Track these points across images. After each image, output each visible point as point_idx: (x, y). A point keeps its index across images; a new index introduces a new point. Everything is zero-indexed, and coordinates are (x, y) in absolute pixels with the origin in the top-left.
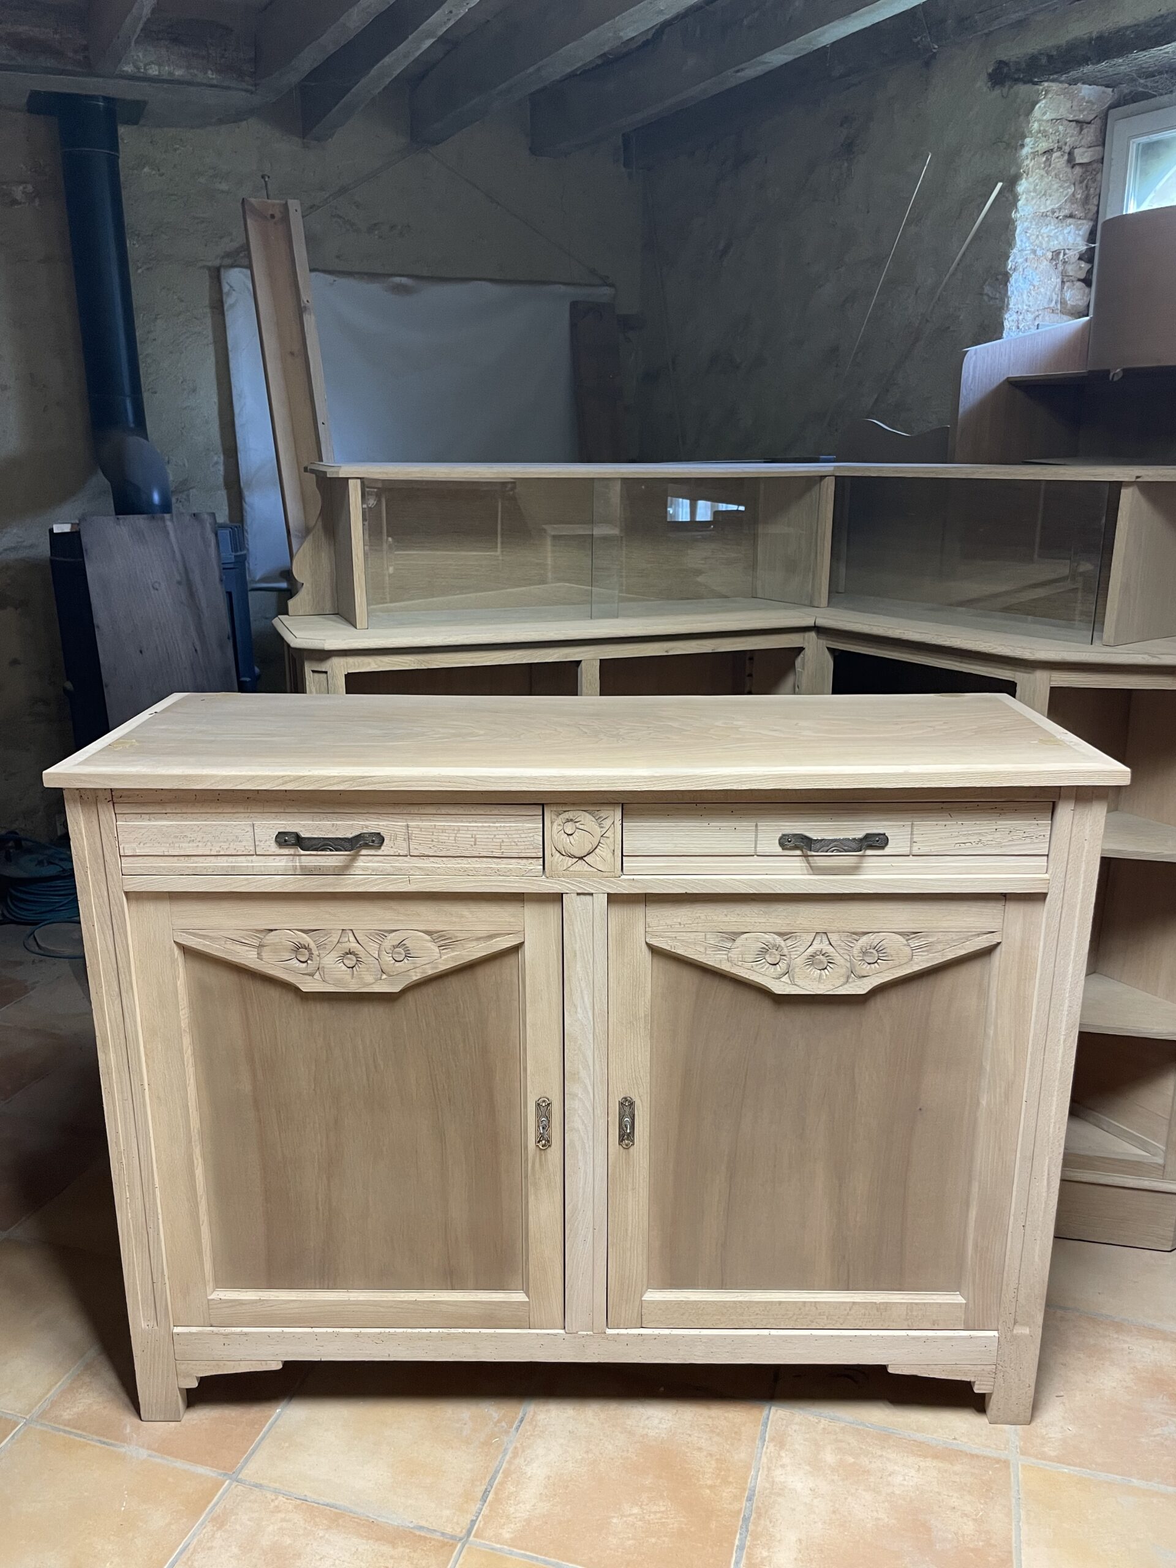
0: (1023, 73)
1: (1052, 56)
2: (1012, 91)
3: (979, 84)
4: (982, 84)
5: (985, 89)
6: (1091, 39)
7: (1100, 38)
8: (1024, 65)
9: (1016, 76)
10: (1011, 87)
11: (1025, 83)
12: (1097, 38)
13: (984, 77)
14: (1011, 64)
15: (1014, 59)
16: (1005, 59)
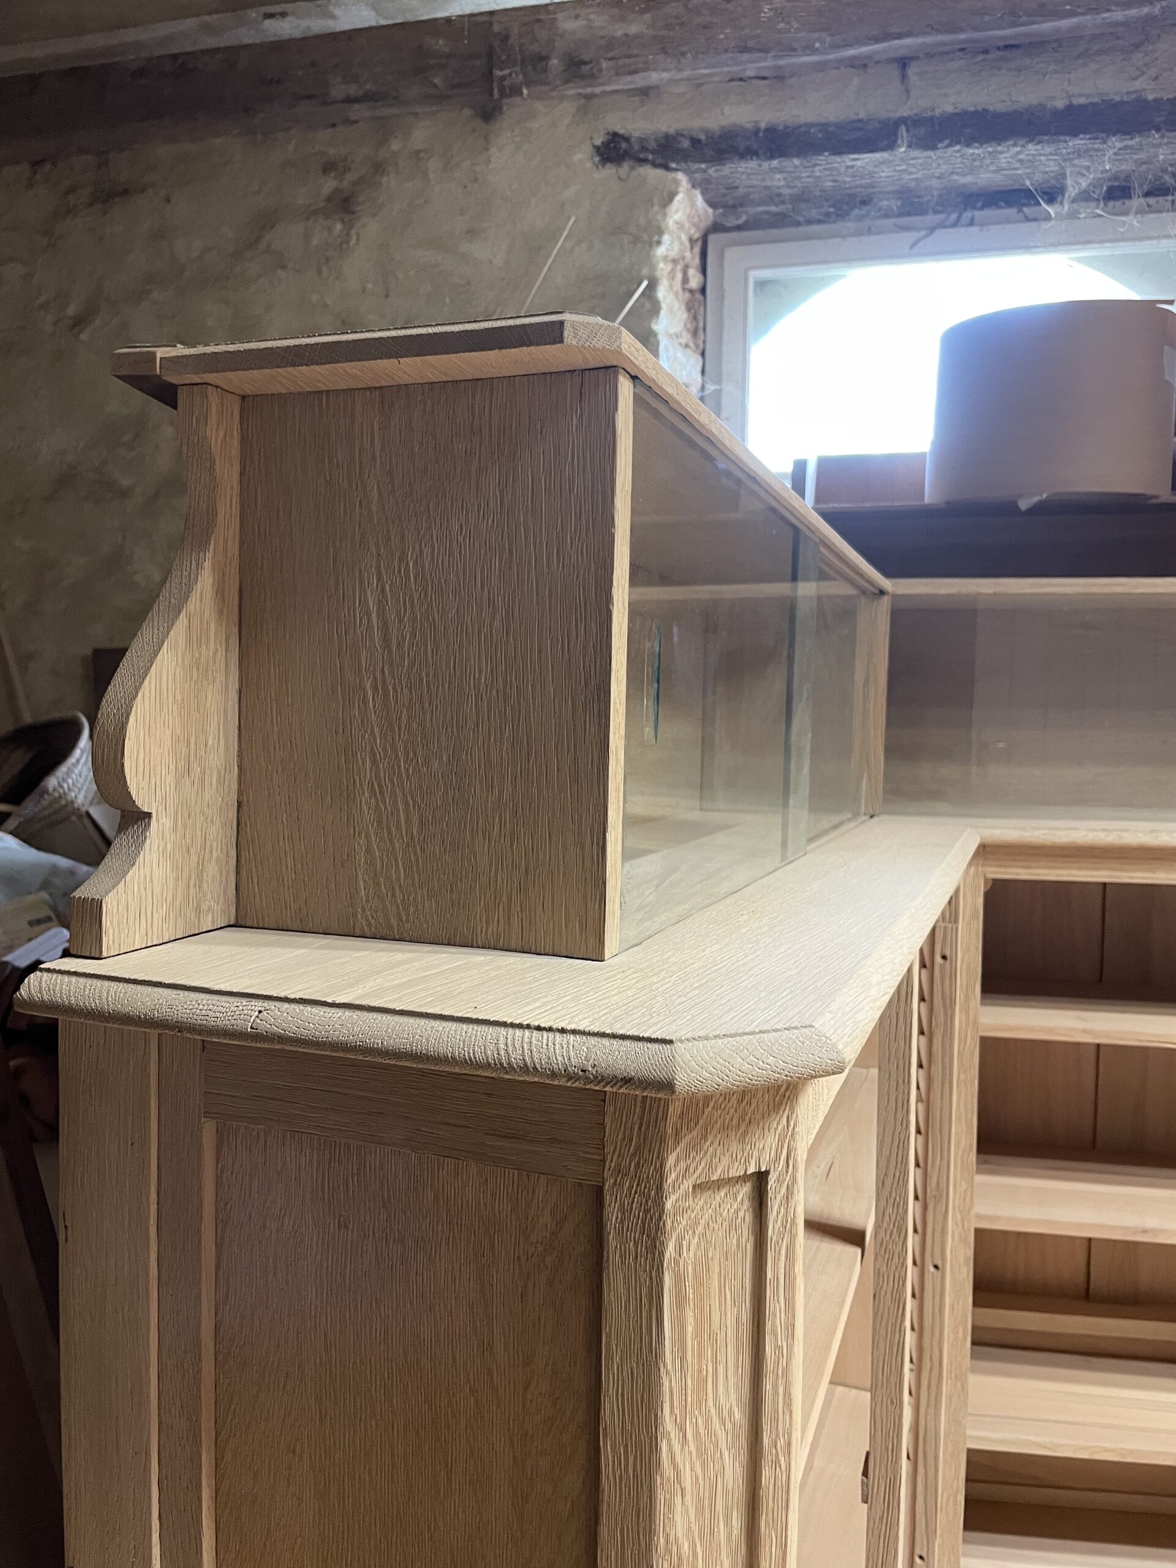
0: (653, 153)
1: (699, 141)
2: (634, 173)
3: (578, 157)
4: (583, 156)
5: (589, 165)
6: (757, 132)
7: (771, 130)
8: (652, 145)
9: (642, 156)
10: (632, 168)
11: (655, 165)
12: (767, 130)
13: (588, 148)
14: (633, 139)
15: (636, 134)
16: (621, 132)
